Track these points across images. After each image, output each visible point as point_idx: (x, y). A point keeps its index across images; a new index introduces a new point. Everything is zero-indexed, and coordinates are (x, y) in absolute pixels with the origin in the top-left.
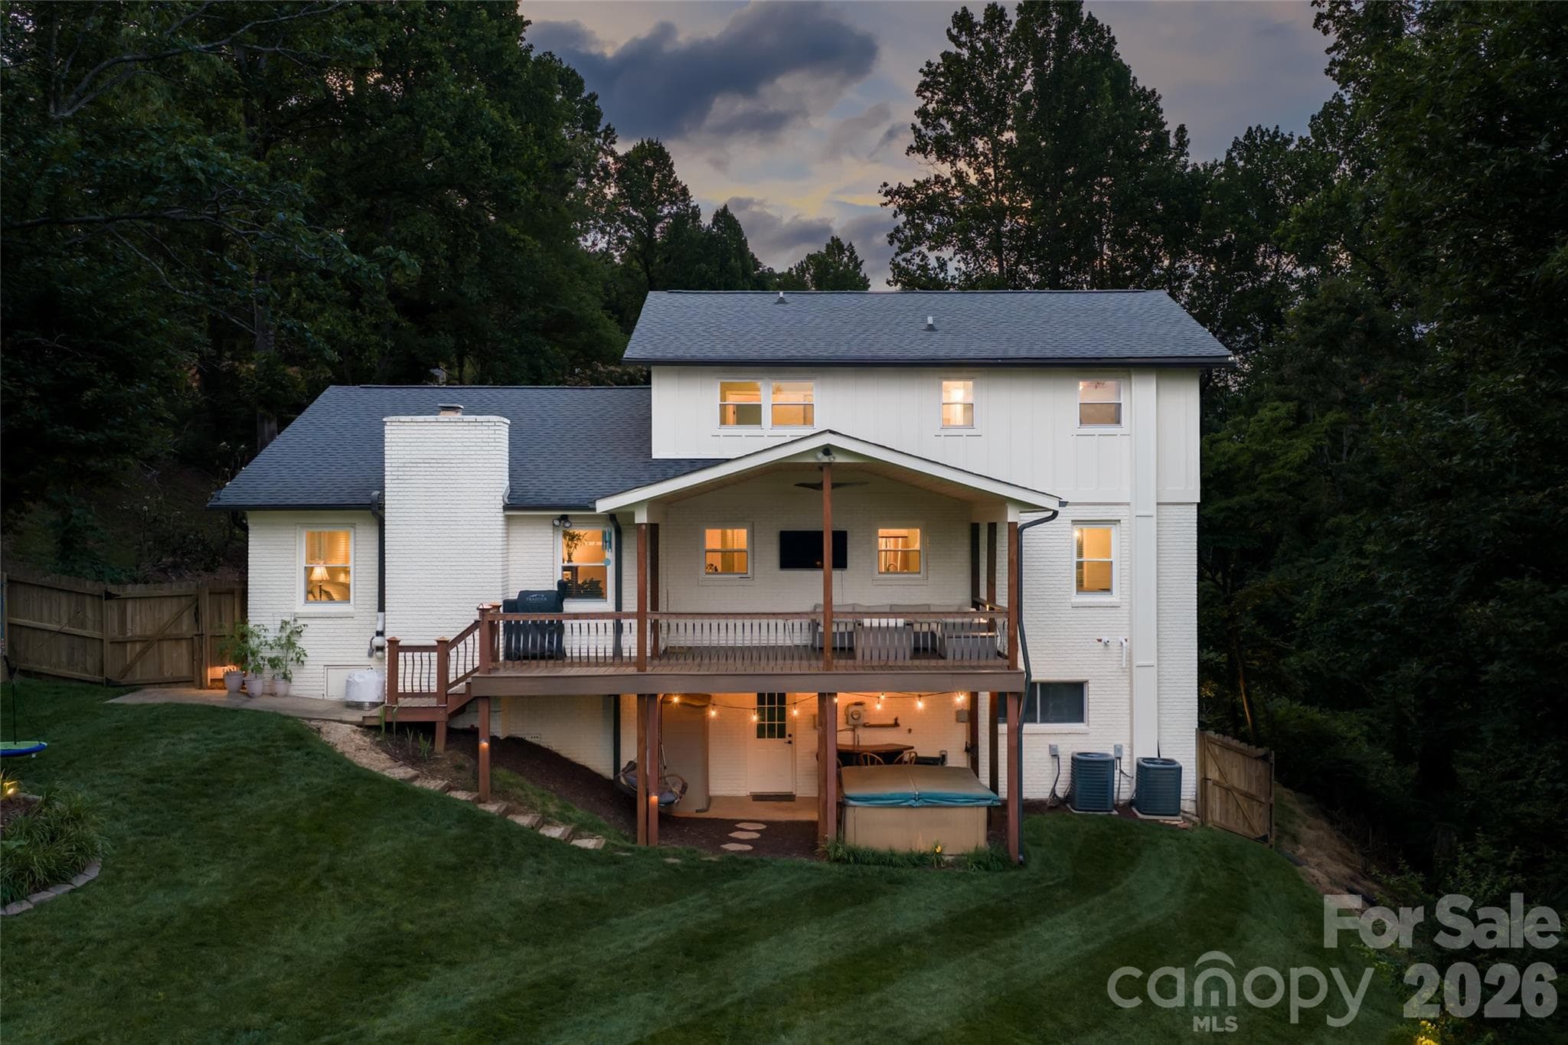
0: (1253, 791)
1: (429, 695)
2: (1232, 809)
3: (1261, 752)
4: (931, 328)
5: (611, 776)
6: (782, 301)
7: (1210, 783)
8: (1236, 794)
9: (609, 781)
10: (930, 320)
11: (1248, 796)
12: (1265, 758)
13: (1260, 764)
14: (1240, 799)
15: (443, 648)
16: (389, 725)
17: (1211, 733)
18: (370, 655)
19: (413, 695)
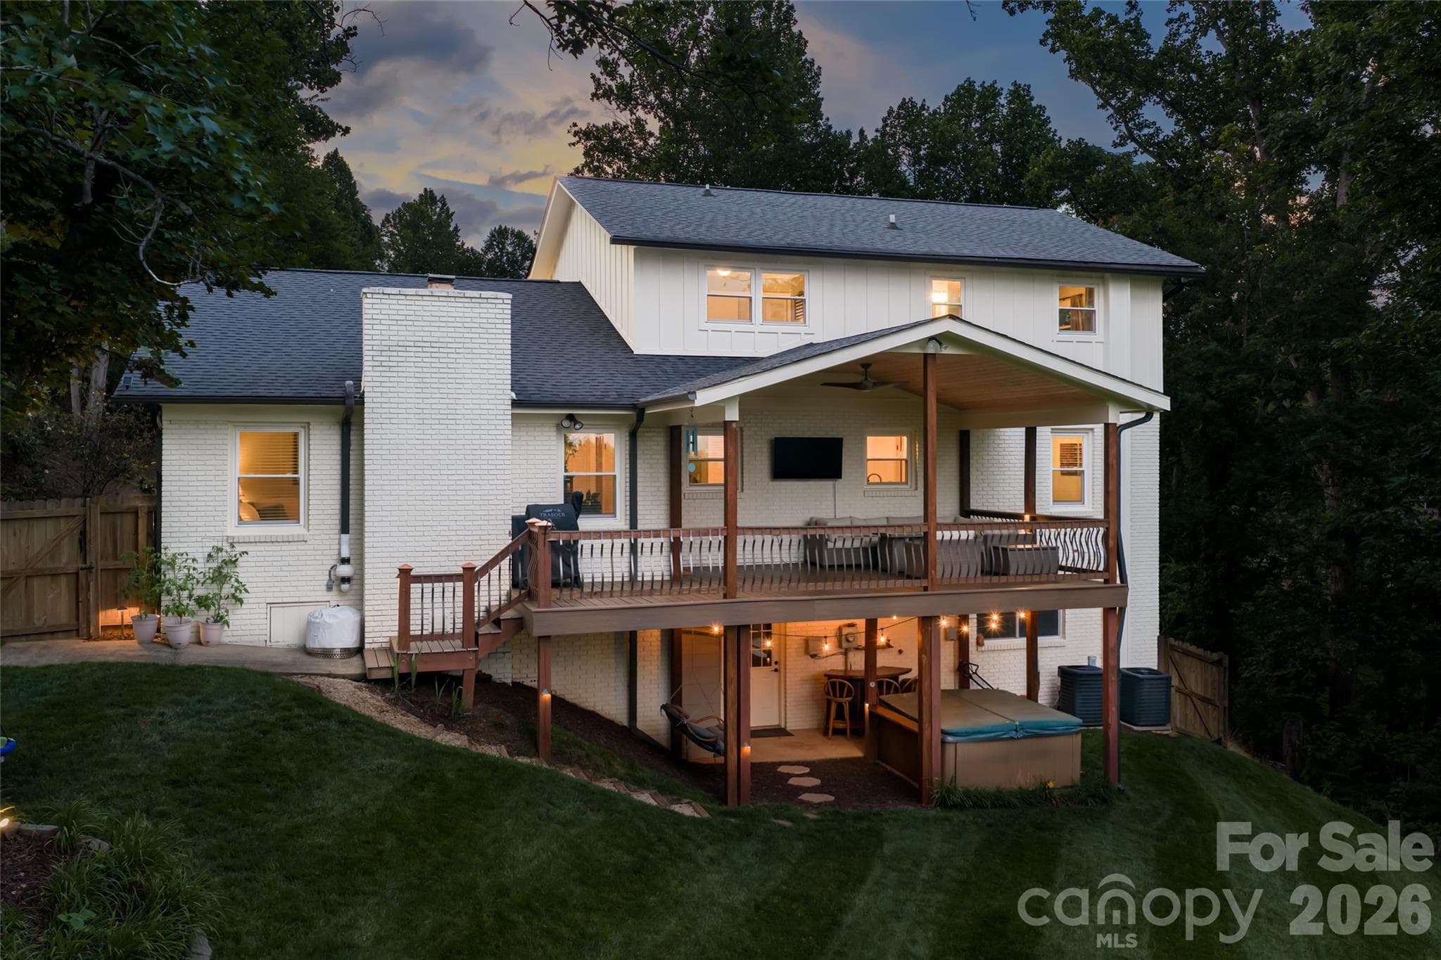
0: (1209, 695)
1: (452, 636)
2: (1191, 715)
3: (1215, 656)
4: (893, 226)
5: (625, 722)
6: (707, 194)
7: (1173, 690)
8: (1194, 699)
9: (623, 727)
10: (892, 218)
11: (1204, 700)
12: (1219, 663)
13: (1214, 668)
14: (1198, 702)
15: (470, 576)
16: (404, 677)
17: (1172, 640)
18: (329, 588)
19: (433, 637)
